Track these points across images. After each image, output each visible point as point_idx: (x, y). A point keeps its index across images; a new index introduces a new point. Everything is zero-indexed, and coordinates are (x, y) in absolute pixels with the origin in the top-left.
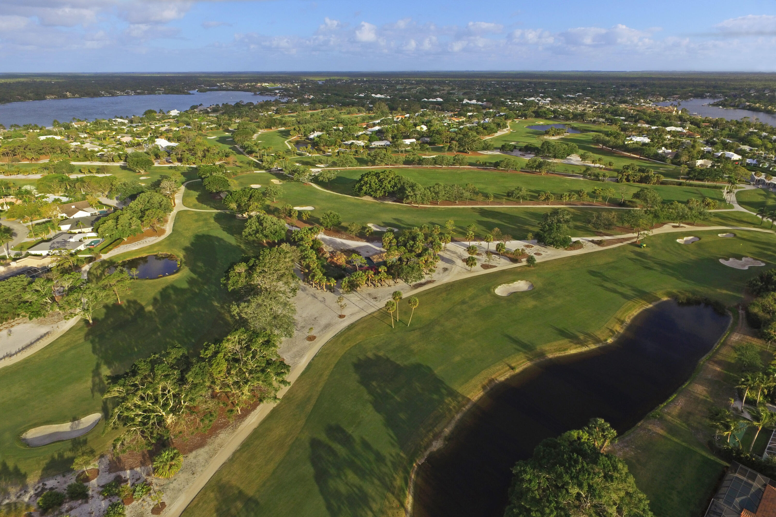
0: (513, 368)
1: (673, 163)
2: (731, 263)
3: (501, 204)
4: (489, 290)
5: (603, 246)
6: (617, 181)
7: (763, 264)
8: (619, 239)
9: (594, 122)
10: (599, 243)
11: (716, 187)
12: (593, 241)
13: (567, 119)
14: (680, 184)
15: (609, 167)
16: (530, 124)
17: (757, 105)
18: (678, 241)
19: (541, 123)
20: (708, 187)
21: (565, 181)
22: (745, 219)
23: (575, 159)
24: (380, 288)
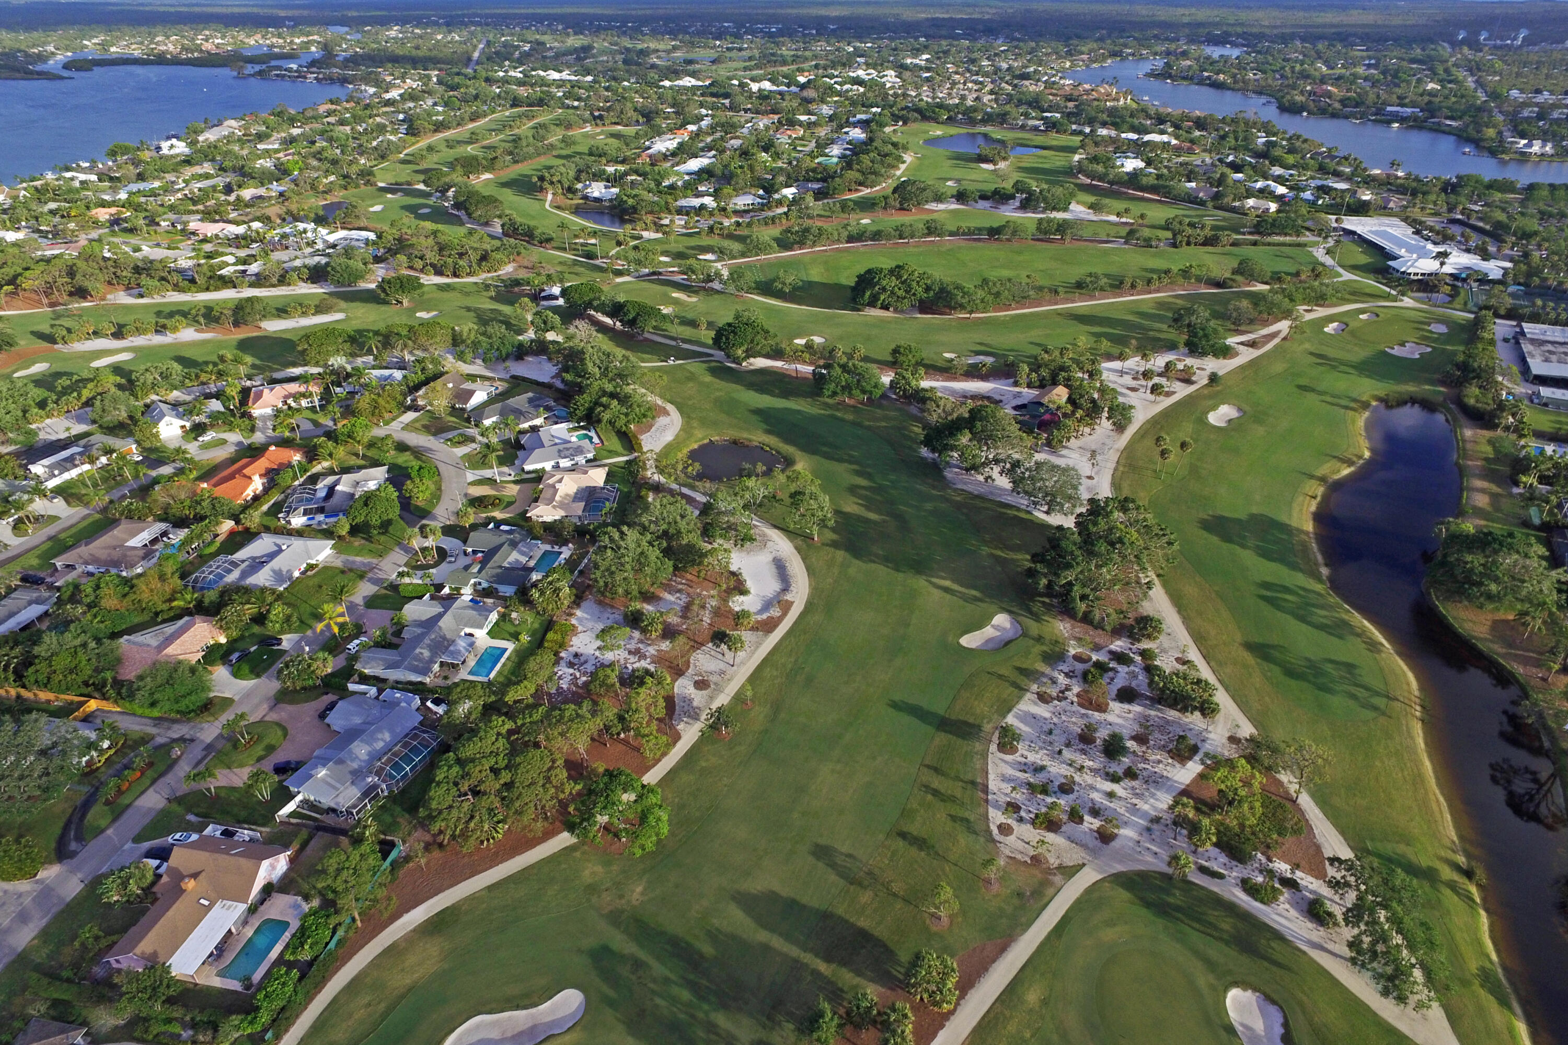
0: (1315, 497)
1: (1215, 208)
2: (1397, 351)
3: (1073, 301)
4: (1202, 421)
5: (1258, 348)
6: (1174, 245)
7: (1429, 350)
8: (1264, 336)
9: (1023, 127)
10: (1252, 344)
11: (1299, 245)
12: (1242, 343)
13: (972, 122)
14: (1255, 244)
15: (1140, 221)
16: (926, 136)
17: (1221, 77)
18: (1326, 329)
19: (939, 133)
20: (1290, 245)
21: (1106, 252)
22: (1367, 291)
23: (1078, 210)
24: (1083, 439)
